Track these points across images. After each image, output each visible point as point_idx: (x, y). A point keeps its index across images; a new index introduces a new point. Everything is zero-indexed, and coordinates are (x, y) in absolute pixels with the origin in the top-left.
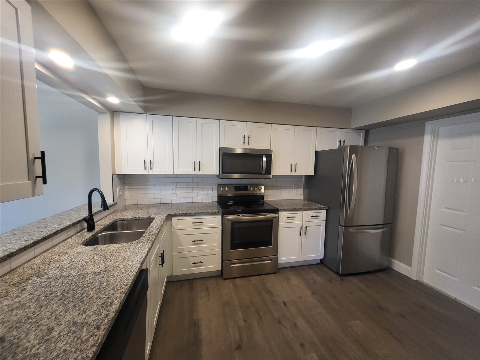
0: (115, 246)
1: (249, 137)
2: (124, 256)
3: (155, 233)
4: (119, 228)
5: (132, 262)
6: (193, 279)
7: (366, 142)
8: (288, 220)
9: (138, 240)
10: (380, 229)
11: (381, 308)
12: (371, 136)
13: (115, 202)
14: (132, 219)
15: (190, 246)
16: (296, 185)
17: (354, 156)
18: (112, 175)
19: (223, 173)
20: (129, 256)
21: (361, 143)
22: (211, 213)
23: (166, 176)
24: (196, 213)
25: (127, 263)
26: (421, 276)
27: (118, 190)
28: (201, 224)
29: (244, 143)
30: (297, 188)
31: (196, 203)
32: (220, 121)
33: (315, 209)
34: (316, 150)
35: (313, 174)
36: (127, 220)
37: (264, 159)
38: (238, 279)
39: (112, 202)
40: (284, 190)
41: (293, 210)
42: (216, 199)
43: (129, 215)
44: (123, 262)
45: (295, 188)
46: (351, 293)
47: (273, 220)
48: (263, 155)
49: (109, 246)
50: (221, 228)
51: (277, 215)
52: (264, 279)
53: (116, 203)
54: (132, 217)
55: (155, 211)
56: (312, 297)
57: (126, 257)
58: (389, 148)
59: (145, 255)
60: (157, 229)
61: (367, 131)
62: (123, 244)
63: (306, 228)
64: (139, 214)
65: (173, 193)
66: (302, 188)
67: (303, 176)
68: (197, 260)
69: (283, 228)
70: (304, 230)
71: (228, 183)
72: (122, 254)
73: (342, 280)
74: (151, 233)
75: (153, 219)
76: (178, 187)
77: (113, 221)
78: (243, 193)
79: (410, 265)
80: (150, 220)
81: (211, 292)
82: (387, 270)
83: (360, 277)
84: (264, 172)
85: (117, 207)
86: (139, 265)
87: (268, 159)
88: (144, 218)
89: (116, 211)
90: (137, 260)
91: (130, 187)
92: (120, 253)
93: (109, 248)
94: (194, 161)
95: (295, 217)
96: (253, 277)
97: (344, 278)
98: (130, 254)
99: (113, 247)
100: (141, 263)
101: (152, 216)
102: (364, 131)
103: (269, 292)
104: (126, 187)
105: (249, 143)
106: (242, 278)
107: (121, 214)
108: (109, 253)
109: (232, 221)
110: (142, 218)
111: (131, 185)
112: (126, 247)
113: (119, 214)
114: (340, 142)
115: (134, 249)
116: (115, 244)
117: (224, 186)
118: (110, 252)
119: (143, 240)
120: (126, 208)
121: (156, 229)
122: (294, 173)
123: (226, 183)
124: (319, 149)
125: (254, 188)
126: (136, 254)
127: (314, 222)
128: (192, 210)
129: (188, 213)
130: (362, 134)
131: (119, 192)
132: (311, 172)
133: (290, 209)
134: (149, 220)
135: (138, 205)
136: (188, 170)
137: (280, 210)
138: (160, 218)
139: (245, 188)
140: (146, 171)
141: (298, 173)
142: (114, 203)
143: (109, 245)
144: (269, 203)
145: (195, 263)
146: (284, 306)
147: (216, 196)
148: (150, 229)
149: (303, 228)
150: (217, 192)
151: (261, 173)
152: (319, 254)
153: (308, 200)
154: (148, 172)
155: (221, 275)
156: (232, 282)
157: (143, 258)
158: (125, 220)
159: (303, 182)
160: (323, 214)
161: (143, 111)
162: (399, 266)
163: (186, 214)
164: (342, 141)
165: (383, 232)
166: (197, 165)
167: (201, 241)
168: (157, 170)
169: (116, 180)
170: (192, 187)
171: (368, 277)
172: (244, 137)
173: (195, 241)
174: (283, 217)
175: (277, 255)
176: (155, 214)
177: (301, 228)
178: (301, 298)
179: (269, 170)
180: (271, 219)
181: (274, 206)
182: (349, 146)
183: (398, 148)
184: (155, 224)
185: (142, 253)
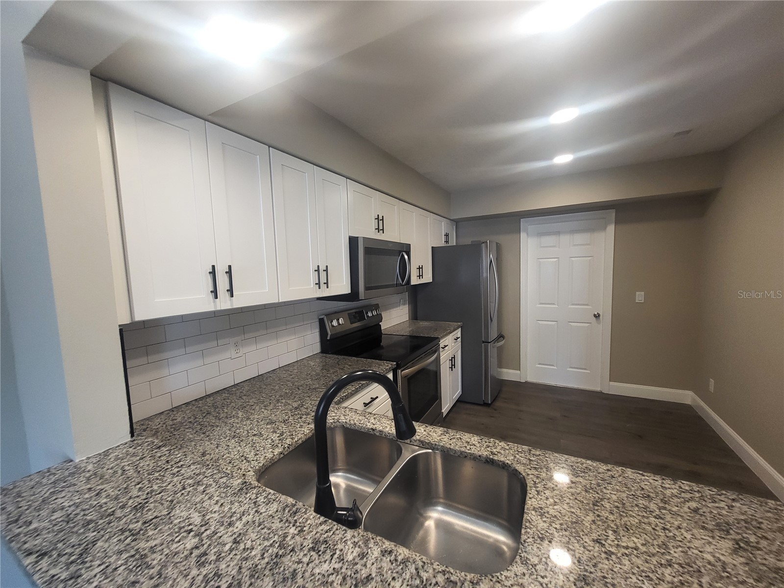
1: (383, 220)
16: (402, 299)
19: (367, 288)
29: (378, 229)
32: (347, 180)
34: (432, 246)
35: (431, 281)
37: (407, 259)
40: (392, 310)
45: (402, 304)
48: (404, 253)
63: (454, 357)
66: (407, 304)
79: (518, 368)
94: (318, 266)
95: (447, 346)
105: (383, 230)
109: (408, 377)
114: (446, 235)
122: (420, 281)
125: (372, 312)
127: (456, 347)
130: (454, 227)
132: (430, 278)
133: (444, 335)
152: (459, 390)
153: (418, 320)
159: (407, 295)
160: (459, 333)
172: (378, 219)
177: (451, 360)
182: (488, 241)
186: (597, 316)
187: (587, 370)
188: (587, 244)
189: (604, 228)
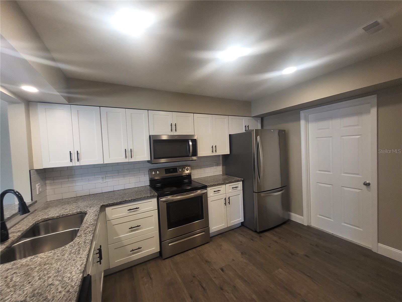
0: (43, 256)
1: (176, 125)
2: (57, 267)
3: (92, 229)
4: (42, 231)
5: (71, 273)
6: (131, 267)
7: (262, 126)
8: (215, 193)
9: (72, 242)
10: (280, 191)
11: (292, 254)
12: (265, 122)
13: (34, 200)
14: (58, 217)
15: (127, 234)
16: (216, 163)
17: (258, 137)
18: (30, 171)
19: (155, 158)
20: (65, 266)
21: (259, 127)
22: (147, 197)
23: (94, 166)
24: (132, 200)
25: (64, 275)
26: (310, 222)
27: (37, 186)
28: (137, 209)
29: (172, 130)
30: (217, 166)
31: (129, 189)
32: (148, 111)
33: (234, 182)
34: (230, 134)
35: (229, 153)
36: (53, 219)
37: (191, 143)
38: (177, 256)
39: (31, 201)
40: (207, 168)
41: (218, 185)
42: (148, 183)
43: (54, 213)
44: (57, 276)
45: (215, 166)
46: (269, 247)
47: (202, 196)
48: (189, 140)
49: (34, 258)
50: (157, 210)
51: (205, 191)
52: (200, 251)
53: (36, 202)
54: (58, 215)
55: (85, 203)
56: (242, 257)
57: (60, 267)
58: (279, 130)
59: (86, 259)
60: (93, 224)
61: (262, 118)
62: (53, 251)
63: (229, 198)
64: (66, 209)
65: (103, 182)
66: (220, 166)
67: (221, 156)
68: (135, 246)
69: (211, 201)
70: (228, 200)
71: (159, 167)
72: (55, 265)
73: (260, 237)
74: (87, 230)
75: (86, 213)
76: (108, 175)
77: (33, 224)
78: (173, 174)
79: (302, 215)
80: (82, 215)
81: (152, 276)
82: (287, 222)
83: (272, 231)
84: (191, 154)
85: (36, 206)
86: (81, 275)
87: (194, 143)
88: (74, 214)
89: (36, 210)
90: (76, 268)
91: (52, 182)
92: (51, 264)
93: (34, 260)
94: (125, 149)
95: (220, 190)
96: (190, 251)
97: (261, 234)
98: (65, 262)
99: (39, 259)
100: (83, 271)
101: (84, 210)
102: (261, 118)
103: (207, 262)
104: (48, 182)
105: (176, 130)
106: (180, 254)
107: (43, 213)
108: (36, 268)
109: (167, 202)
110: (72, 214)
111: (53, 178)
112: (59, 255)
113: (40, 213)
114: (246, 127)
115: (70, 254)
116: (42, 253)
117: (155, 170)
118: (36, 266)
119: (79, 241)
120: (49, 205)
121: (91, 225)
122: (215, 154)
123: (157, 167)
124: (232, 133)
125: (183, 169)
126: (74, 260)
127: (235, 192)
128: (127, 197)
129: (123, 201)
130: (259, 121)
131: (39, 189)
132: (227, 152)
133: (215, 184)
134: (80, 214)
135: (62, 199)
136: (120, 158)
137: (208, 186)
138: (93, 211)
139: (175, 170)
140: (72, 163)
141: (218, 153)
142: (33, 202)
143: (33, 256)
144: (196, 181)
145: (133, 250)
146: (222, 272)
147: (148, 180)
148: (84, 225)
149: (227, 199)
150: (149, 176)
151: (188, 156)
152: (240, 219)
153: (226, 175)
154: (75, 163)
155: (160, 255)
156: (172, 261)
157: (84, 264)
158: (50, 220)
159: (221, 160)
160: (240, 184)
161: (66, 102)
162: (295, 217)
163: (121, 202)
164: (247, 126)
165: (282, 194)
166: (129, 153)
167: (138, 226)
168: (85, 161)
169: (34, 176)
170: (123, 174)
171: (277, 230)
172: (171, 125)
173: (131, 228)
174: (210, 191)
175: (208, 227)
176: (86, 207)
177: (225, 199)
178: (233, 260)
179: (195, 153)
180: (201, 195)
181: (201, 183)
182: (254, 130)
183: (285, 130)
184: (89, 219)
185: (81, 257)
186: (367, 185)
187: (360, 228)
188: (356, 125)
189: (368, 112)
